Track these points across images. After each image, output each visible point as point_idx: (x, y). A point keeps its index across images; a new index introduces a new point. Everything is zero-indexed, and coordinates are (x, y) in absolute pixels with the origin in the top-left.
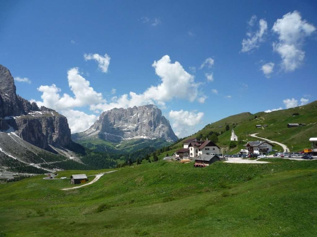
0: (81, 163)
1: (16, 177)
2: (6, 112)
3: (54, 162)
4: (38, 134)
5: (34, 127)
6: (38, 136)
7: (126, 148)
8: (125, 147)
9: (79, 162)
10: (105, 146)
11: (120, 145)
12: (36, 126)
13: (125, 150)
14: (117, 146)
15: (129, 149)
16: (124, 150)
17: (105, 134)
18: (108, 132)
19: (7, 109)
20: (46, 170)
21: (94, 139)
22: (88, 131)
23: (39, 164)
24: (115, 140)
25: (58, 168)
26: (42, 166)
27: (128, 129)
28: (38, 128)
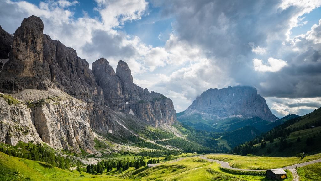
0: (187, 140)
1: (141, 151)
2: (127, 98)
3: (166, 140)
4: (151, 116)
5: (148, 110)
6: (151, 117)
7: (222, 127)
8: (222, 125)
9: (185, 140)
10: (203, 125)
11: (216, 123)
12: (150, 109)
13: (222, 129)
14: (214, 125)
15: (225, 128)
16: (220, 128)
17: (202, 114)
18: (204, 112)
19: (128, 95)
20: (161, 146)
21: (192, 118)
22: (187, 111)
23: (155, 141)
24: (211, 119)
25: (169, 145)
26: (157, 142)
27: (223, 108)
28: (151, 110)
